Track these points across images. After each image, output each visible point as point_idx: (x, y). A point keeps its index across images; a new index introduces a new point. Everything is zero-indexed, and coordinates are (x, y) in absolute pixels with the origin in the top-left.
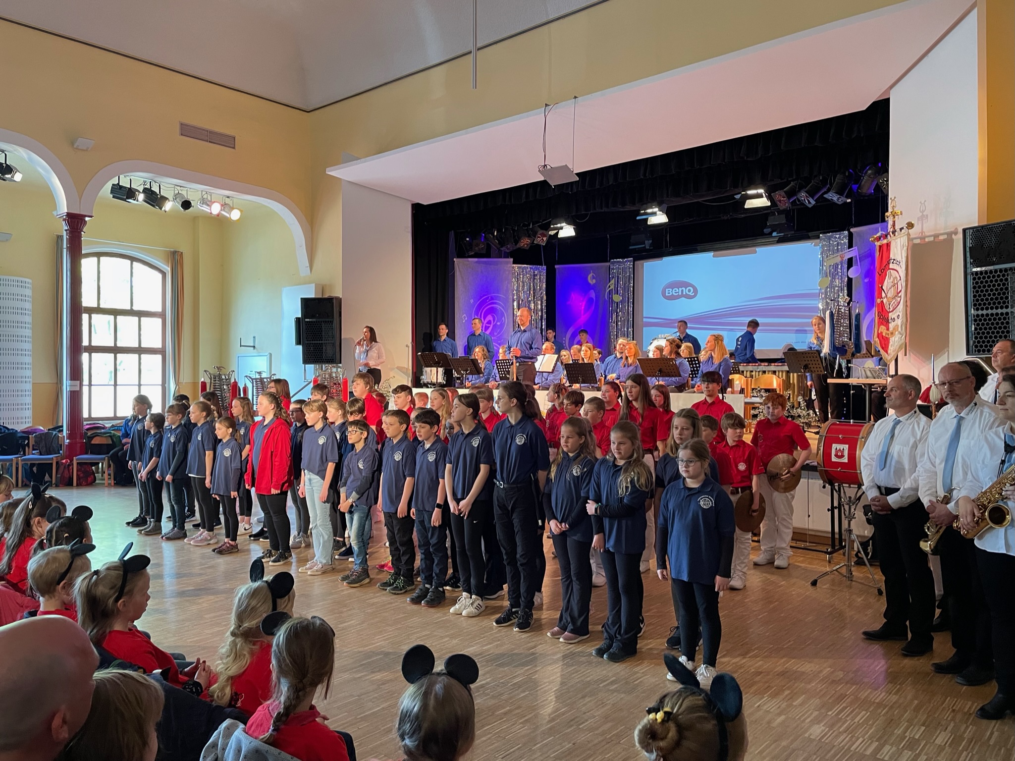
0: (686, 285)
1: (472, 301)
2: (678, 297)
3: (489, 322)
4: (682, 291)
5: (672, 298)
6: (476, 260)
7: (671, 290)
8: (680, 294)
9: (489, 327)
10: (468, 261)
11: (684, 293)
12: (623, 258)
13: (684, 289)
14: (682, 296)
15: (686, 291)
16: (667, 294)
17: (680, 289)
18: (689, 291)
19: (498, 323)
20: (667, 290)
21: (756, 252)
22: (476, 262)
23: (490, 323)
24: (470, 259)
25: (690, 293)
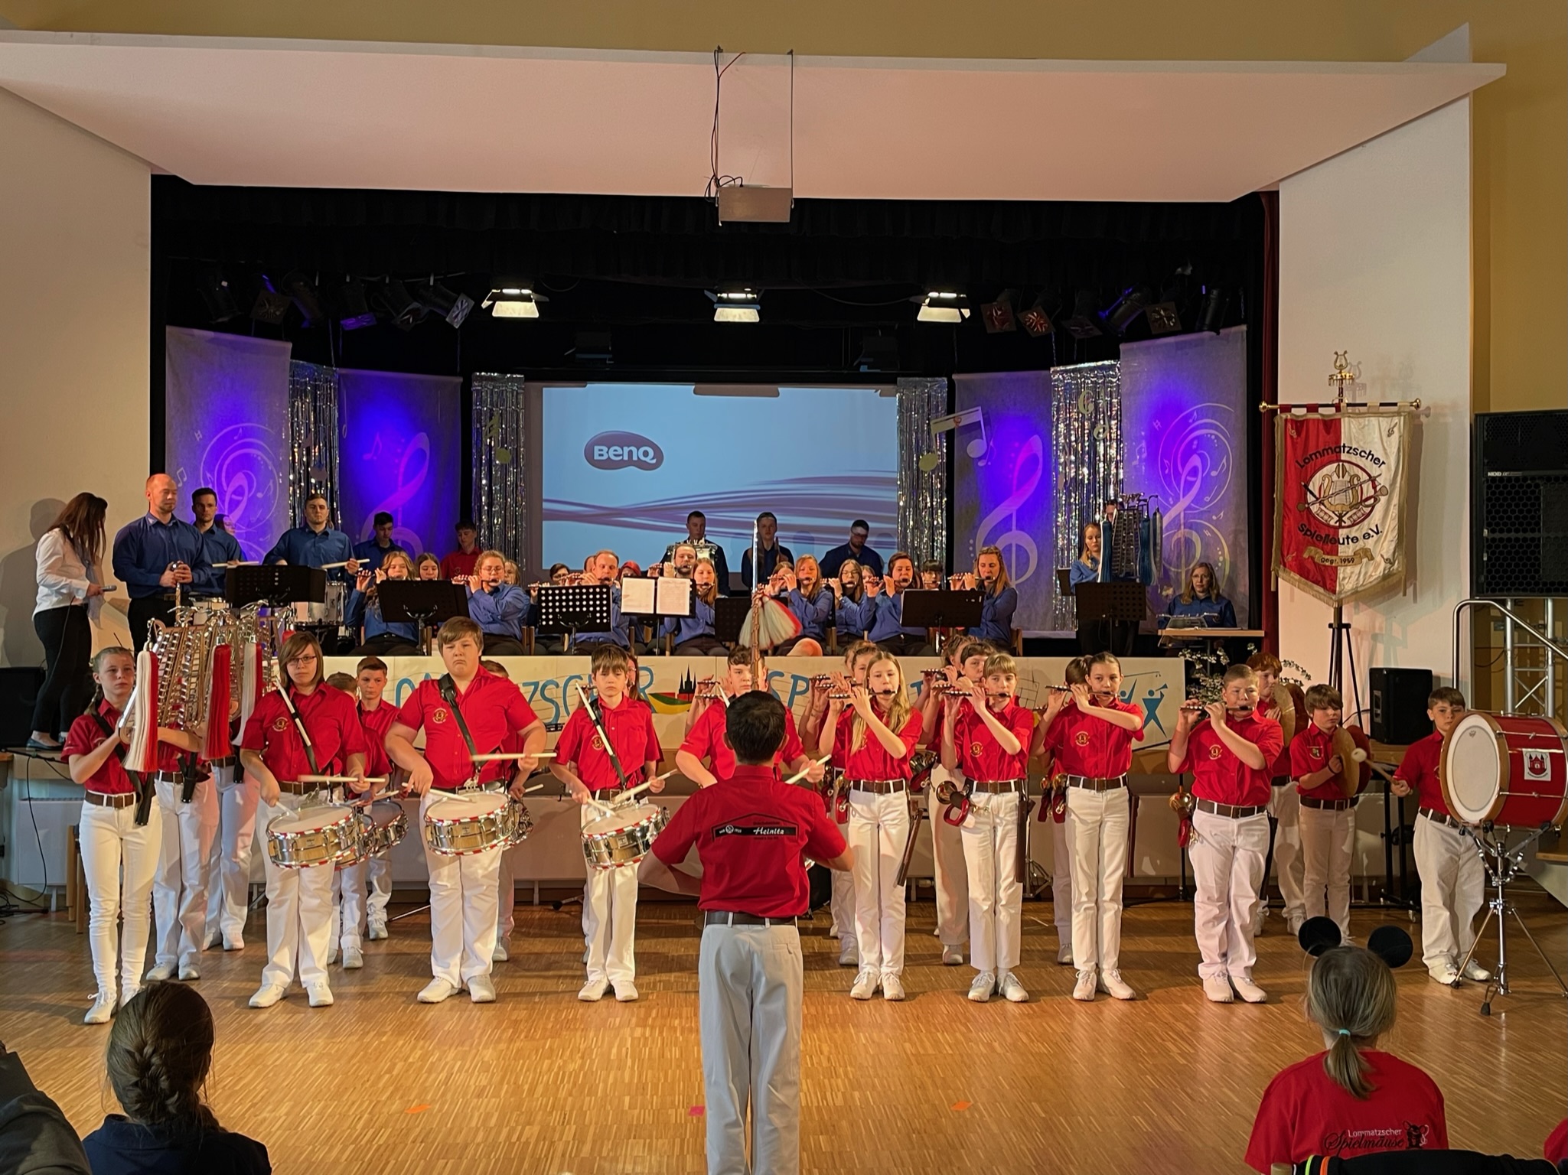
0: (639, 441)
1: (199, 435)
2: (621, 464)
3: (239, 491)
4: (630, 453)
5: (608, 465)
6: (211, 334)
7: (605, 449)
8: (626, 458)
9: (238, 503)
10: (193, 335)
11: (635, 458)
12: (503, 372)
13: (634, 449)
14: (630, 462)
15: (638, 454)
16: (596, 457)
17: (626, 449)
18: (646, 454)
19: (260, 495)
20: (596, 448)
21: (777, 394)
22: (212, 341)
23: (242, 494)
24: (197, 332)
25: (647, 459)
